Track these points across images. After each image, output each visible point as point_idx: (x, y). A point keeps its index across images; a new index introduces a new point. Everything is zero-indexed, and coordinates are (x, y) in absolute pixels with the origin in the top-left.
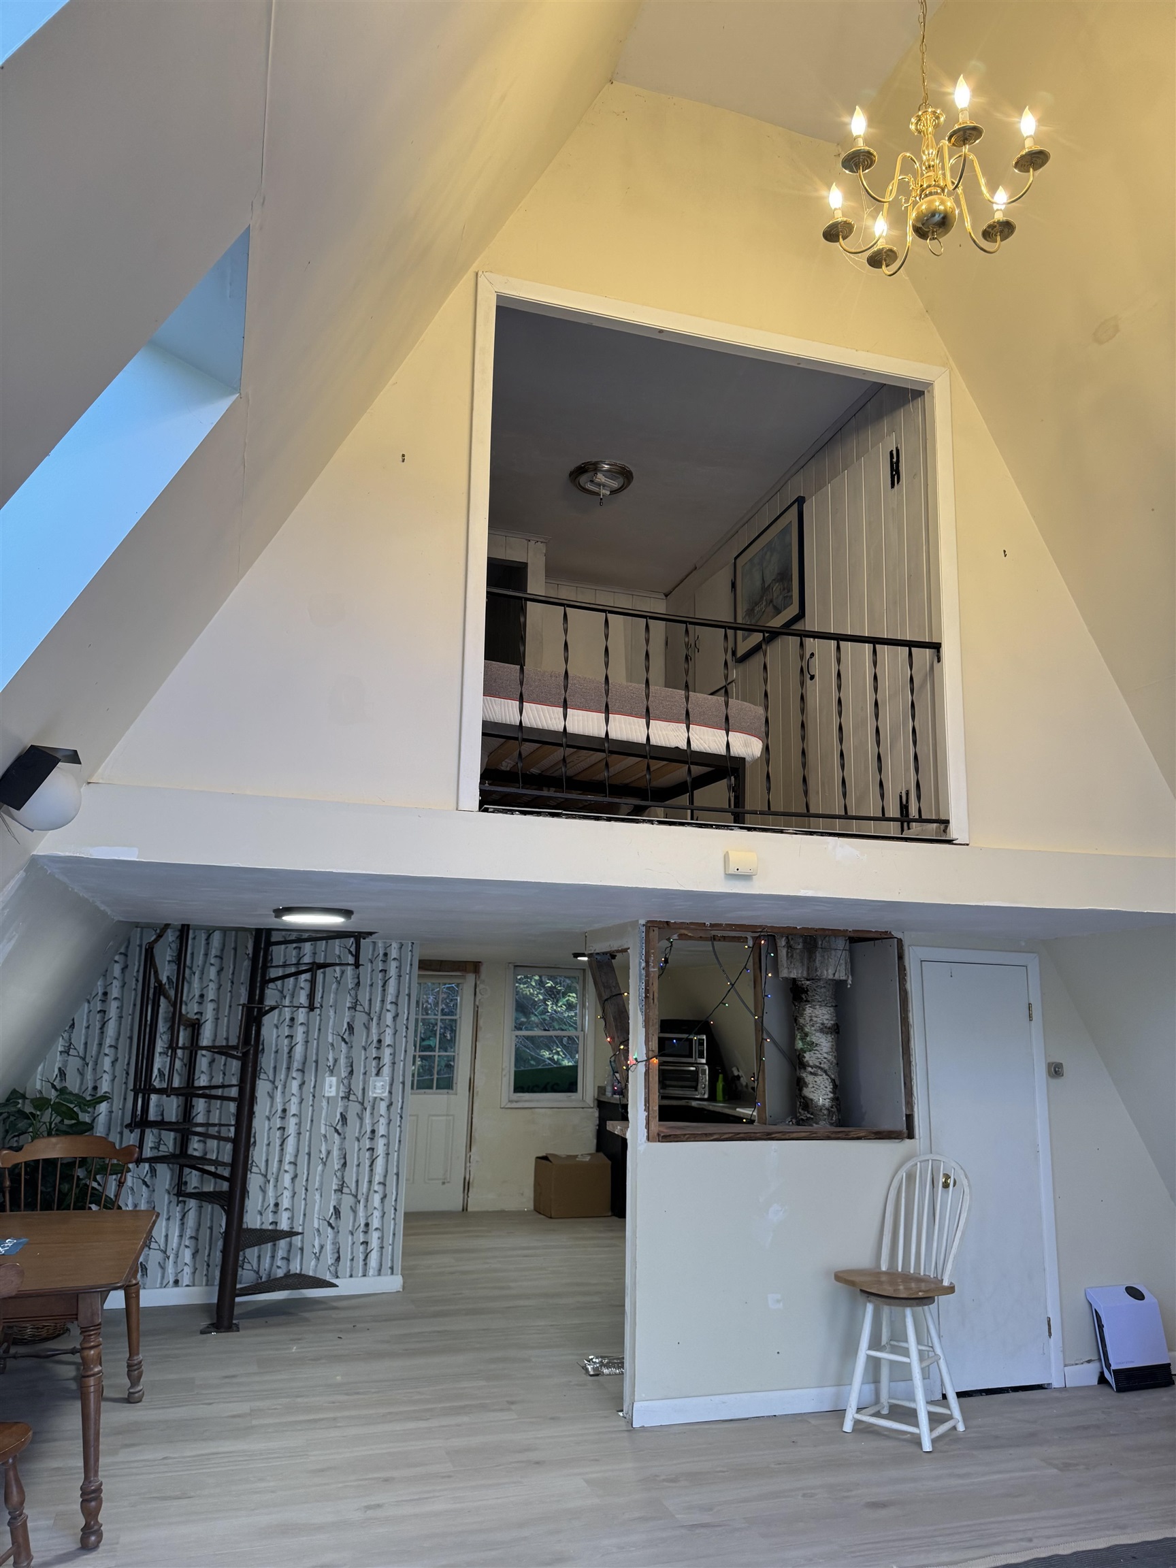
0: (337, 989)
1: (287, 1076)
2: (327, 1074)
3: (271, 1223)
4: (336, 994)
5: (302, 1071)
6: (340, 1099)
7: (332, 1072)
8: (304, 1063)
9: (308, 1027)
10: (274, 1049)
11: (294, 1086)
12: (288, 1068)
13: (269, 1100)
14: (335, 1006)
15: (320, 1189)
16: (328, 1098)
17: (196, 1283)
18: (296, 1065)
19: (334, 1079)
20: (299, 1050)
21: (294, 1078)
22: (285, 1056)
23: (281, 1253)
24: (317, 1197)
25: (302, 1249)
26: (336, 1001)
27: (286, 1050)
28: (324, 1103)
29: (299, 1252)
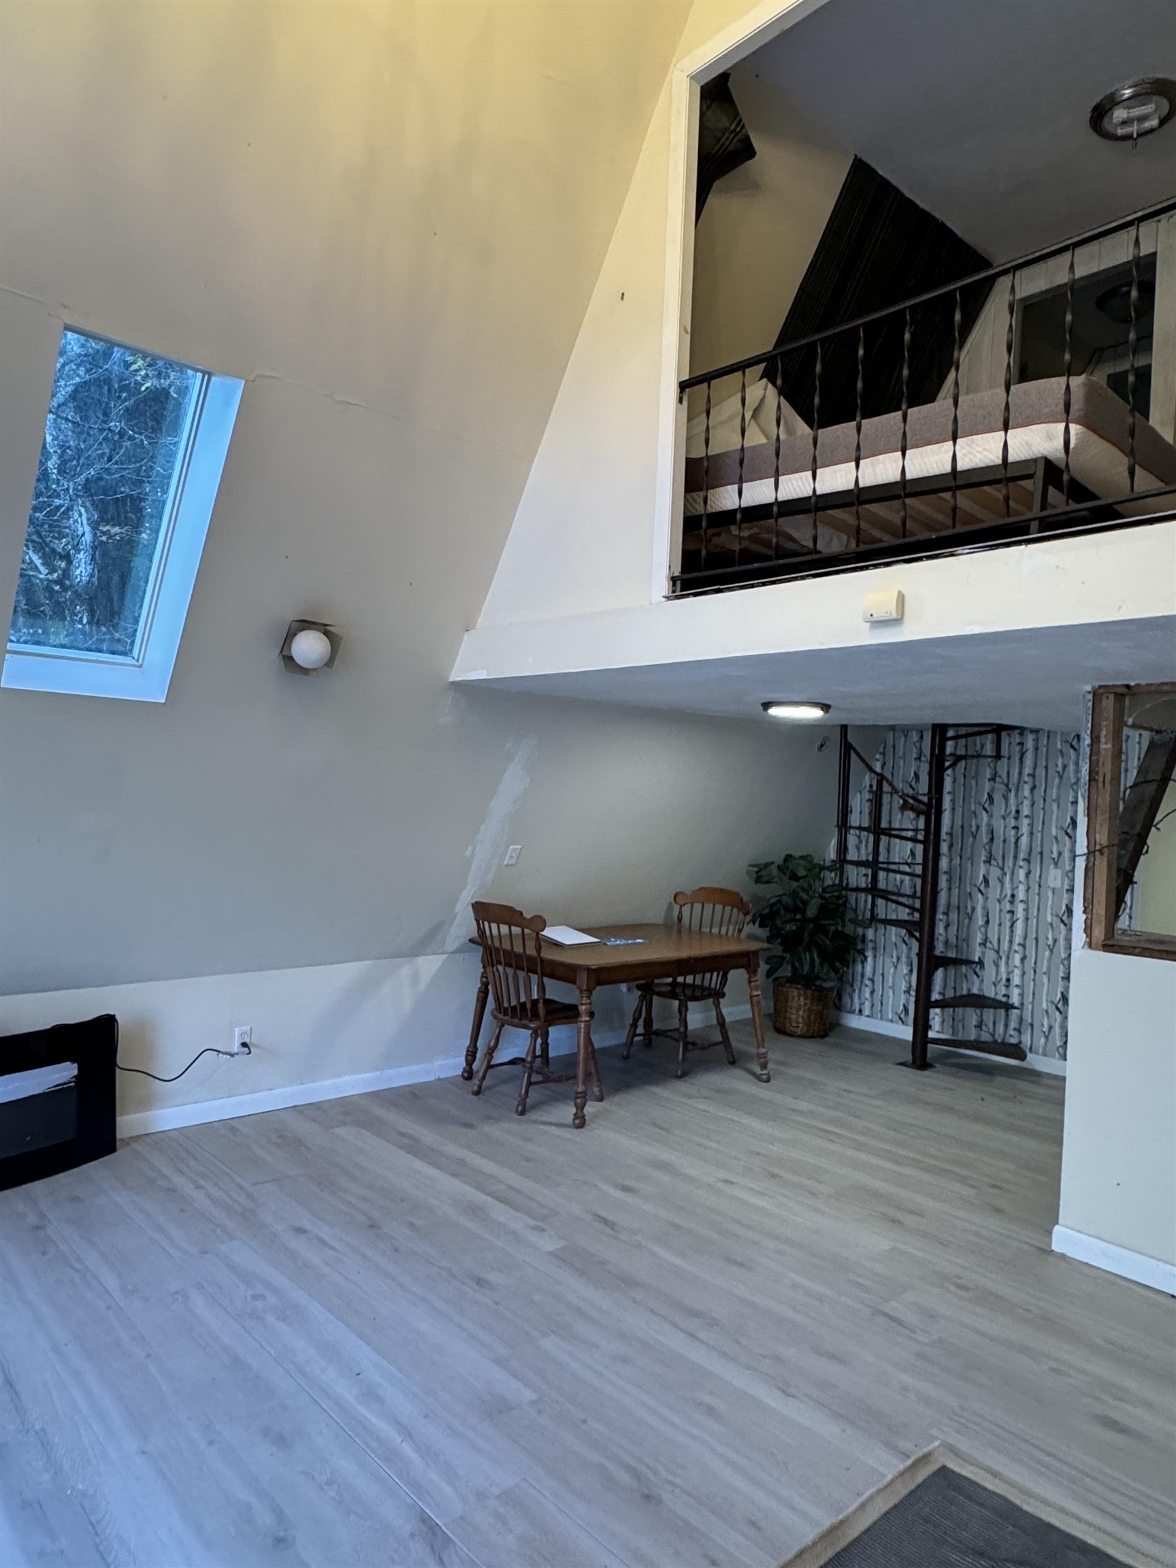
0: (1060, 784)
1: (1014, 865)
2: (1052, 866)
3: (1004, 996)
4: (1059, 788)
5: (1028, 860)
6: (1065, 891)
7: (1056, 864)
8: (1030, 854)
9: (1033, 820)
10: (1002, 839)
11: (1021, 874)
12: (1015, 857)
13: (999, 885)
14: (1058, 800)
15: (1048, 973)
16: (1054, 890)
17: (945, 1031)
18: (1022, 855)
19: (1059, 872)
20: (1024, 840)
21: (1021, 867)
22: (1012, 845)
23: (1013, 1024)
24: (1045, 980)
25: (1032, 1025)
26: (1059, 796)
27: (1013, 840)
28: (1050, 894)
29: (1030, 1027)
